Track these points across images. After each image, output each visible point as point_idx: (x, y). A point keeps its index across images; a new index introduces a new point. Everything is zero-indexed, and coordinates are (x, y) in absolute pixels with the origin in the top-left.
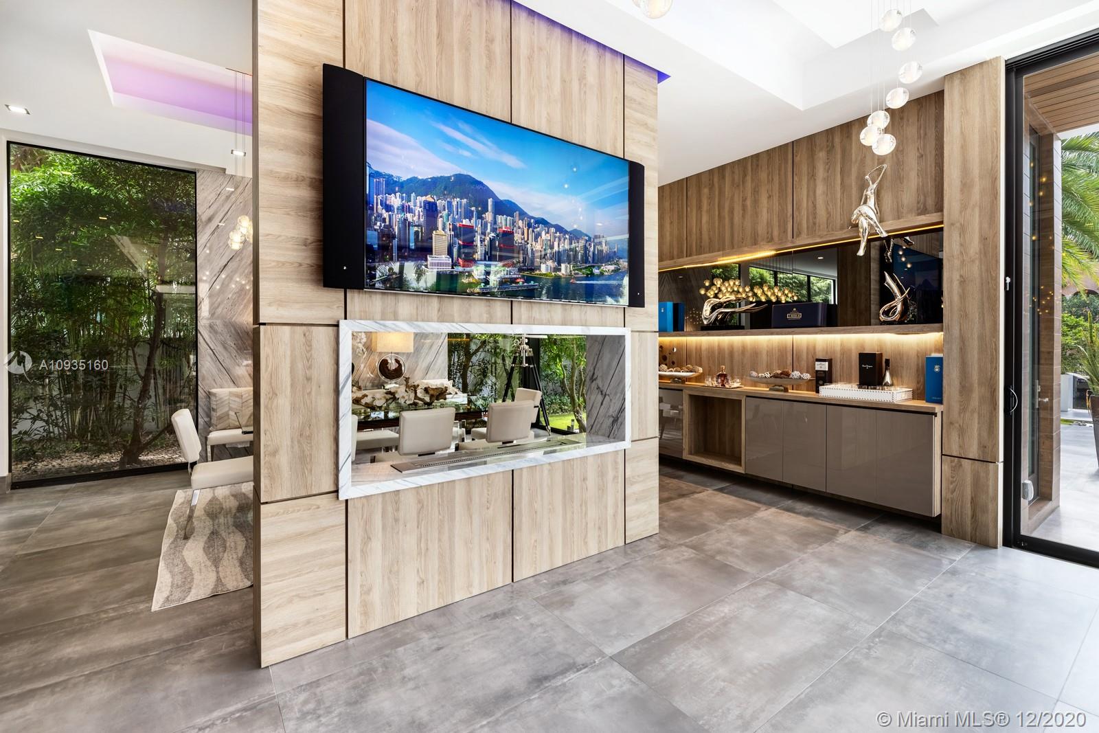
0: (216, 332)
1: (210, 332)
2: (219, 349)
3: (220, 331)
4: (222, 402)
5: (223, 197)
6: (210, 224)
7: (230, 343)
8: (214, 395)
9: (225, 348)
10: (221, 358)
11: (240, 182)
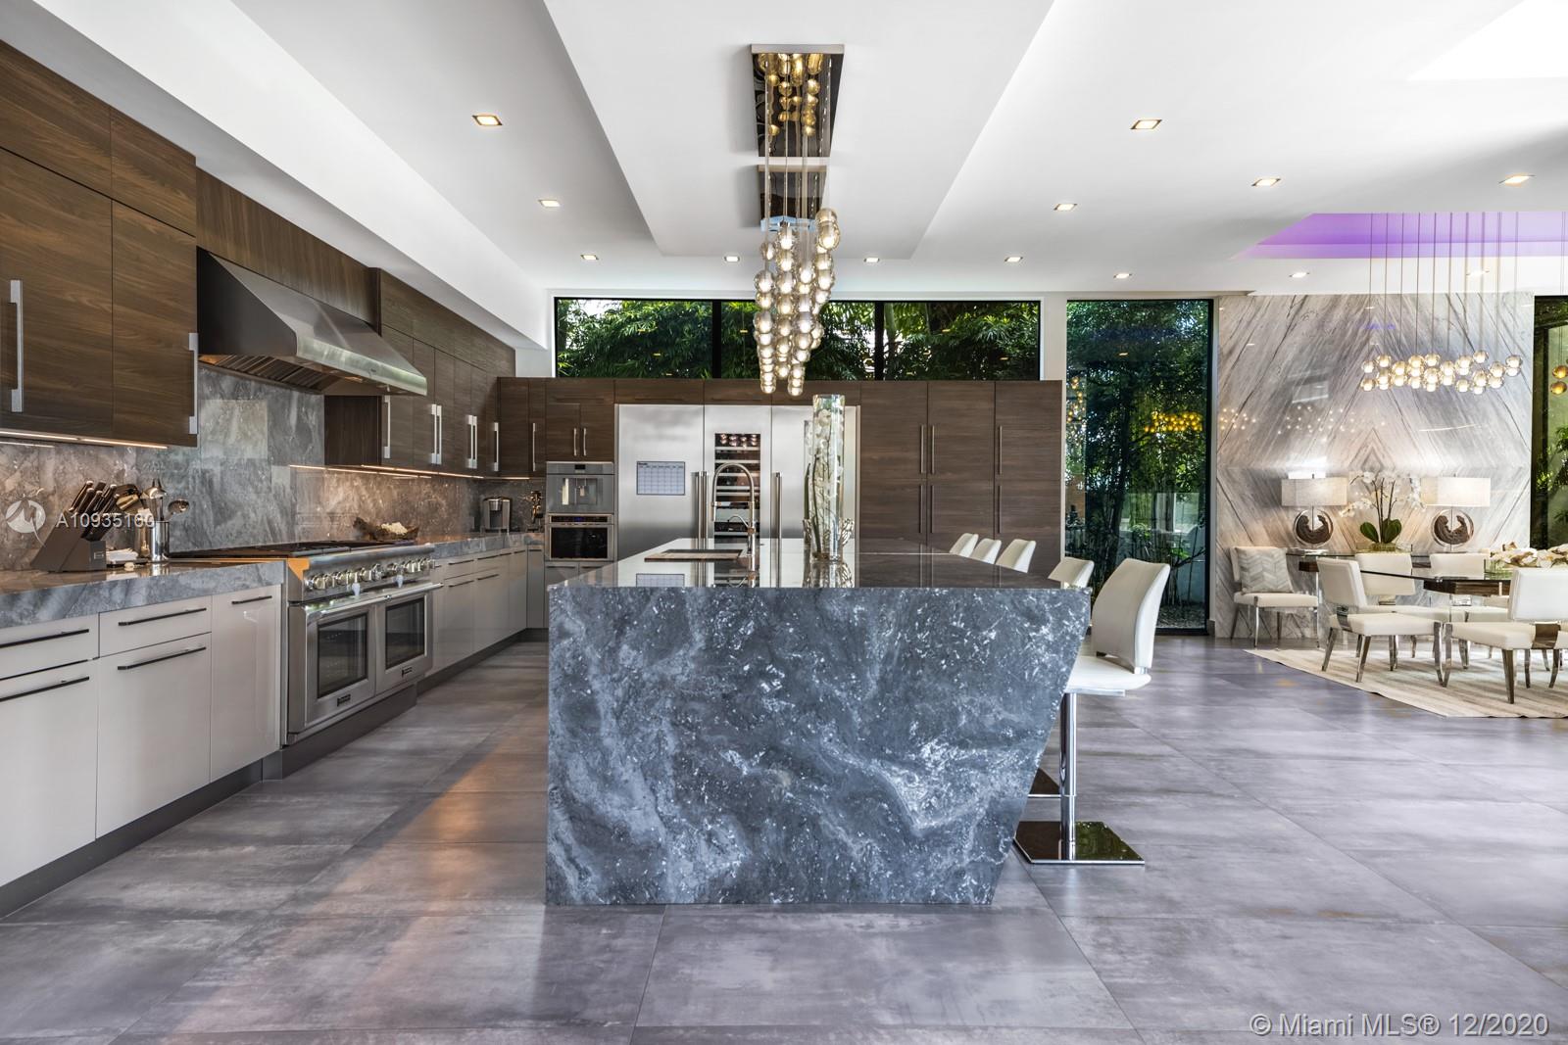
0: (1234, 481)
1: (1228, 481)
2: (1237, 501)
3: (1237, 479)
4: (1255, 561)
5: (1244, 324)
6: (1231, 358)
7: (1248, 493)
8: (1244, 552)
9: (1243, 500)
10: (1238, 511)
11: (1262, 302)
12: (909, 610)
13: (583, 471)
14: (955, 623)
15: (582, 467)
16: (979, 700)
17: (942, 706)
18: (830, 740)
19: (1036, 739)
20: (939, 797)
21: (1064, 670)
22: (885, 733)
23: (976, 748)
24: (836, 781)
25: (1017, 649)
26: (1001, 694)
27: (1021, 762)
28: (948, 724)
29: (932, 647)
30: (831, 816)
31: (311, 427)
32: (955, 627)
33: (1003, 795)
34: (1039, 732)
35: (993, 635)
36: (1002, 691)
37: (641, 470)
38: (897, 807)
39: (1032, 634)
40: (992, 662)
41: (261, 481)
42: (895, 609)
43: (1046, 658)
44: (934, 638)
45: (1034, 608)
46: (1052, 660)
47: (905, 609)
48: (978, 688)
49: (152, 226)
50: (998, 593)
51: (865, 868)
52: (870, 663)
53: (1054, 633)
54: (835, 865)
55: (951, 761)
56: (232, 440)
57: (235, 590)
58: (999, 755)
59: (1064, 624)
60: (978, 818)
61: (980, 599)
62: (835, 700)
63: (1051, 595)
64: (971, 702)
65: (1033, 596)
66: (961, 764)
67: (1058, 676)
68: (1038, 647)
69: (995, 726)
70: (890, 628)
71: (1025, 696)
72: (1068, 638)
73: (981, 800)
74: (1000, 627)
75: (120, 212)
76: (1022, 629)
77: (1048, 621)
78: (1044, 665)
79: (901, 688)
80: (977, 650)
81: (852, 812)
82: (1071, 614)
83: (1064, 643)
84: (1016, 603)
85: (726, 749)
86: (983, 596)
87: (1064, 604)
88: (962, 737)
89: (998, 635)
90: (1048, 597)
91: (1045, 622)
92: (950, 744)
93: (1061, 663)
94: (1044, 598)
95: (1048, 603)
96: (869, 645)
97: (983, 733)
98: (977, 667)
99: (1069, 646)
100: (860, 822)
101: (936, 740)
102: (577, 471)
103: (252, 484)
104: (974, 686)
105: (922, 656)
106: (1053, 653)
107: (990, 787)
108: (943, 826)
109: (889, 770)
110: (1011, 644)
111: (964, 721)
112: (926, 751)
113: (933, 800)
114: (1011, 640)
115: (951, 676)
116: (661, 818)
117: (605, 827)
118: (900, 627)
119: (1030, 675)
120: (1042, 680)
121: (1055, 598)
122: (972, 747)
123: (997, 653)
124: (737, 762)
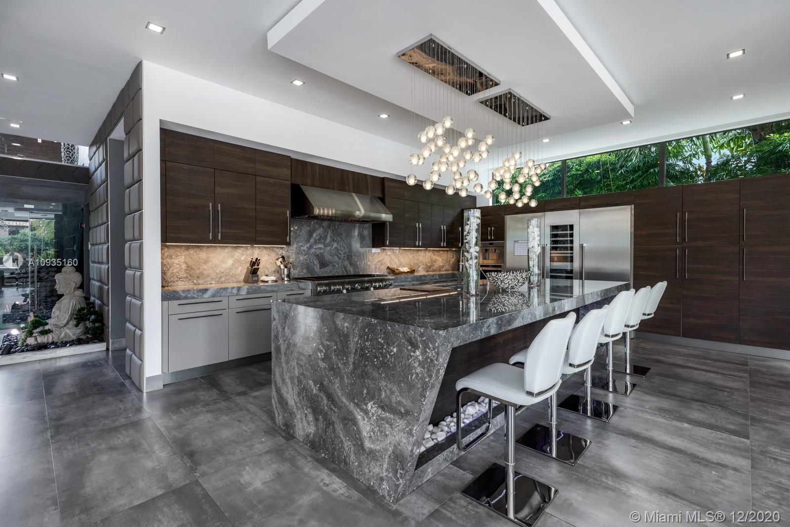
12: (363, 328)
13: (492, 246)
14: (380, 340)
15: (492, 244)
16: (390, 386)
17: (375, 384)
18: (338, 387)
19: (414, 418)
20: (374, 433)
21: (427, 380)
22: (355, 391)
23: (389, 413)
24: (340, 408)
25: (405, 361)
26: (398, 386)
27: (407, 429)
28: (377, 395)
29: (371, 350)
30: (338, 424)
31: (365, 235)
32: (380, 342)
33: (399, 445)
34: (415, 414)
35: (395, 350)
36: (399, 385)
37: (516, 244)
38: (359, 432)
39: (412, 354)
40: (395, 366)
41: (341, 254)
42: (358, 327)
43: (419, 370)
44: (372, 345)
45: (413, 339)
46: (422, 372)
47: (361, 328)
48: (389, 379)
49: (271, 181)
50: (397, 326)
51: (348, 456)
52: (350, 353)
53: (422, 355)
54: (339, 449)
55: (379, 416)
56: (328, 241)
57: (287, 291)
58: (398, 421)
59: (427, 351)
60: (389, 453)
61: (389, 328)
62: (339, 368)
63: (421, 332)
64: (386, 386)
65: (412, 331)
66: (382, 419)
67: (424, 383)
68: (415, 362)
69: (396, 403)
70: (356, 337)
71: (409, 391)
72: (429, 360)
73: (390, 443)
74: (398, 346)
75: (259, 179)
76: (407, 350)
77: (419, 347)
78: (417, 374)
79: (360, 369)
80: (389, 357)
81: (345, 425)
82: (430, 346)
83: (427, 363)
84: (405, 333)
85: (310, 379)
86: (391, 326)
87: (427, 339)
88: (383, 404)
89: (397, 351)
90: (419, 333)
91: (418, 348)
92: (379, 406)
93: (425, 375)
94: (418, 333)
95: (419, 336)
96: (350, 344)
97: (391, 405)
98: (389, 367)
99: (429, 366)
100: (348, 432)
101: (373, 402)
102: (490, 246)
103: (337, 256)
104: (387, 377)
105: (368, 355)
106: (421, 368)
107: (394, 438)
108: (376, 449)
109: (356, 410)
110: (402, 357)
111: (383, 396)
112: (369, 405)
113: (372, 434)
114: (403, 355)
115: (378, 368)
116: (295, 401)
117: (283, 398)
118: (360, 337)
119: (411, 378)
120: (417, 383)
121: (423, 334)
122: (387, 412)
123: (397, 361)
124: (313, 386)
